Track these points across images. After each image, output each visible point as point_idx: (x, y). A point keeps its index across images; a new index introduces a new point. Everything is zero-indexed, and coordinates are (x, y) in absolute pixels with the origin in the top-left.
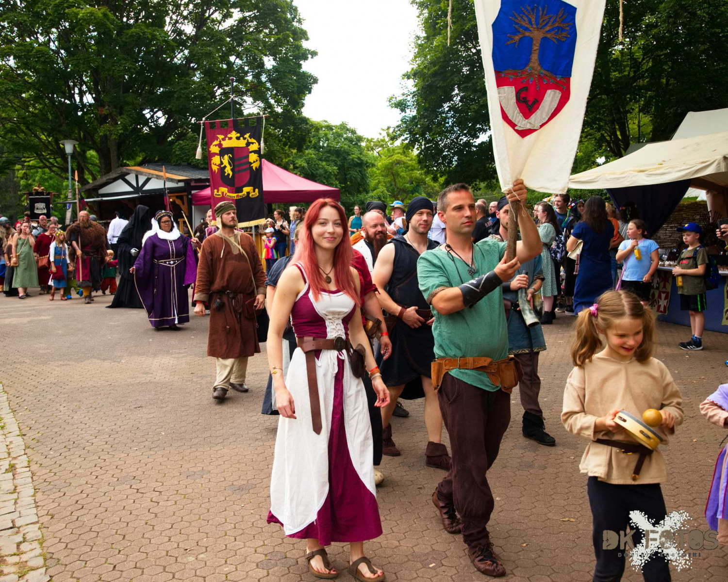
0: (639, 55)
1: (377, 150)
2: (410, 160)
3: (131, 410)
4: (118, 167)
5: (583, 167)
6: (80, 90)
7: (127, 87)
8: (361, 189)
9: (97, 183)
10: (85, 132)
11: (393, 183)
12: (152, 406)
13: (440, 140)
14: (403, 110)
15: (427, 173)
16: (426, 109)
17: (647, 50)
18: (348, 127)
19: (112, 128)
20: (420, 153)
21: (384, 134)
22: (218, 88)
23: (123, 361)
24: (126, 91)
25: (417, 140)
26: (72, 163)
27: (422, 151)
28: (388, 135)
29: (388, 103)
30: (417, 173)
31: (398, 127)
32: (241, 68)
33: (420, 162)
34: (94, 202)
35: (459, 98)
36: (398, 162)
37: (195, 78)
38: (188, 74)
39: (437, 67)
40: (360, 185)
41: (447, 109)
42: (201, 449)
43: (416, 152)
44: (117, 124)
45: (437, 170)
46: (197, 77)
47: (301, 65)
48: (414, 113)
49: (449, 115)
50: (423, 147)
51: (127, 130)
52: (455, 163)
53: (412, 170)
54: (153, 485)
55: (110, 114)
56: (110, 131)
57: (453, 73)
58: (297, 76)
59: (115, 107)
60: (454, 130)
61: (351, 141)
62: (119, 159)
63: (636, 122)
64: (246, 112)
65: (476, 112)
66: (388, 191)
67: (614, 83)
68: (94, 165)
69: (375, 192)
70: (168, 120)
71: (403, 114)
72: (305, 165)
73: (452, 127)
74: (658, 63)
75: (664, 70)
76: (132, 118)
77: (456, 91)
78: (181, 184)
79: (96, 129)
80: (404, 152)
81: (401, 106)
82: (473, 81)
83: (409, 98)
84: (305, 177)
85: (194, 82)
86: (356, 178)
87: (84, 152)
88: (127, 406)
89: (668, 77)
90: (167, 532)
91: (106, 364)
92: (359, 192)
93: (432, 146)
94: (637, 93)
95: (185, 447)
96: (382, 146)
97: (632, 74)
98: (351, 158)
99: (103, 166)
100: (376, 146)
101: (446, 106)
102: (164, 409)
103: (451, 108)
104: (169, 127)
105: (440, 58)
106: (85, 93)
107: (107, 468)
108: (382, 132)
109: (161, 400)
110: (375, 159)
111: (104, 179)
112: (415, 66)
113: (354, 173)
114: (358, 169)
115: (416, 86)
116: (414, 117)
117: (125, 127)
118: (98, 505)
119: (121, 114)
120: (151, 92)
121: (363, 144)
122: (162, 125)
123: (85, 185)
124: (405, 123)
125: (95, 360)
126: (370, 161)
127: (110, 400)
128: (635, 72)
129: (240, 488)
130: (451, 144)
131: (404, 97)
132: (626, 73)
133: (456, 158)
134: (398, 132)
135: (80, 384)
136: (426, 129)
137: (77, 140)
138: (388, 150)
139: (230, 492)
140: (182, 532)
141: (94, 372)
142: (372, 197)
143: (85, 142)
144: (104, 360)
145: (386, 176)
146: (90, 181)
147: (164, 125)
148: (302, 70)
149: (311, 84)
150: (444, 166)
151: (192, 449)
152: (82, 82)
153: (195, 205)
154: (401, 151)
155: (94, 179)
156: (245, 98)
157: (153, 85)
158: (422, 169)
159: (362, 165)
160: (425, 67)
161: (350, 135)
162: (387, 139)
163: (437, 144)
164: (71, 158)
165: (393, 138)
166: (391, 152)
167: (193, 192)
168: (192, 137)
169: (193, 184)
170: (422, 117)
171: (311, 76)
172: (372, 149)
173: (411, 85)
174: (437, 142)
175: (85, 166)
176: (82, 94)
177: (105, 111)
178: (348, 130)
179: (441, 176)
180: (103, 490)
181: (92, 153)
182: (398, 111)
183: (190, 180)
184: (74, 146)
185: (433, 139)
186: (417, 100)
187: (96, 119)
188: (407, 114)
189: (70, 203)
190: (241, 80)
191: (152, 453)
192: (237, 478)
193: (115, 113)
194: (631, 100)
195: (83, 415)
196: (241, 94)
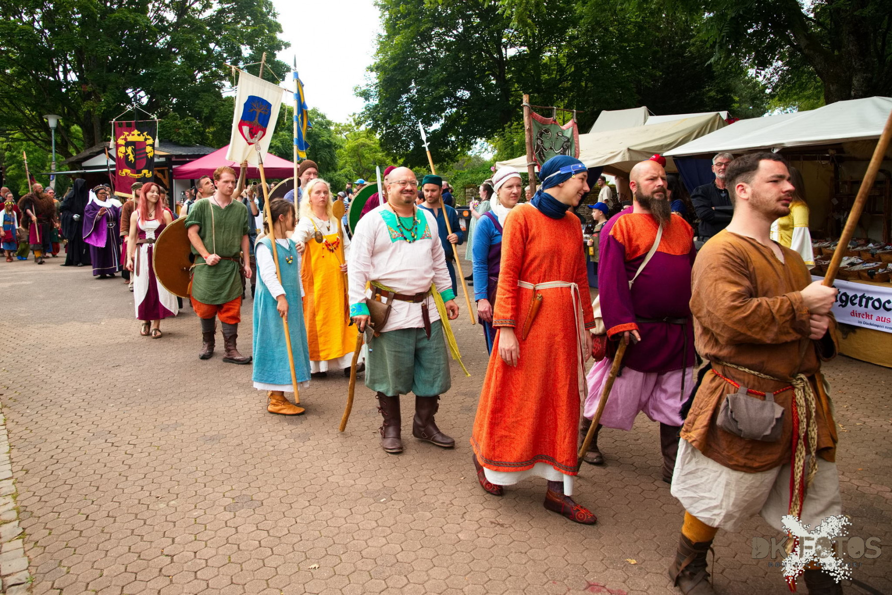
0: (563, 61)
1: (345, 134)
2: (374, 144)
3: (109, 369)
4: (102, 141)
5: (519, 153)
6: (65, 68)
7: (110, 68)
8: (330, 168)
9: (81, 156)
10: (69, 108)
11: (359, 163)
12: (130, 365)
13: (400, 126)
14: (367, 99)
15: (388, 155)
16: (387, 99)
17: (570, 57)
18: (319, 112)
19: (95, 105)
20: (382, 138)
21: (351, 119)
22: (199, 72)
23: (103, 323)
24: (110, 70)
25: (379, 126)
26: (56, 136)
27: (383, 135)
28: (354, 121)
29: (354, 92)
30: (379, 155)
31: (362, 113)
32: (220, 54)
33: (381, 145)
34: (78, 173)
35: (415, 91)
36: (364, 145)
37: (177, 62)
38: (169, 58)
39: (397, 62)
40: (329, 164)
41: (405, 100)
42: (176, 404)
43: (378, 136)
44: (101, 101)
45: (396, 153)
46: (179, 61)
47: (275, 54)
48: (377, 102)
49: (407, 105)
50: (384, 132)
51: (111, 107)
52: (412, 147)
53: (375, 152)
54: (128, 438)
55: (94, 91)
56: (93, 107)
57: (411, 68)
58: (271, 64)
59: (99, 86)
60: (410, 118)
61: (321, 125)
62: (103, 134)
63: (562, 117)
64: (224, 95)
65: (431, 103)
66: (354, 170)
67: (543, 84)
68: (79, 139)
69: (343, 171)
70: (150, 100)
71: (367, 102)
72: (280, 145)
73: (410, 115)
74: (578, 69)
75: (584, 75)
76: (115, 96)
77: (413, 84)
78: (163, 159)
79: (80, 106)
80: (368, 136)
81: (366, 95)
82: (428, 76)
83: (372, 89)
84: (279, 156)
85: (176, 66)
86: (325, 158)
87: (68, 127)
88: (105, 365)
89: (587, 81)
90: (140, 482)
91: (86, 327)
92: (329, 171)
93: (391, 132)
94: (562, 93)
95: (160, 402)
96: (349, 130)
97: (558, 77)
98: (320, 139)
99: (87, 140)
100: (344, 130)
101: (404, 97)
102: (141, 368)
103: (408, 99)
104: (151, 107)
105: (399, 54)
106: (69, 72)
107: (83, 424)
108: (349, 118)
109: (139, 359)
110: (343, 141)
111: (88, 153)
112: (378, 61)
113: (324, 153)
114: (327, 150)
115: (378, 78)
116: (377, 106)
117: (108, 104)
118: (73, 459)
119: (104, 92)
120: (135, 73)
121: (332, 128)
122: (144, 104)
123: (69, 157)
124: (369, 110)
125: (75, 323)
126: (338, 143)
127: (88, 360)
128: (560, 75)
129: (212, 439)
130: (408, 130)
131: (368, 88)
132: (554, 76)
133: (412, 143)
134: (363, 119)
135: (60, 345)
136: (387, 116)
137: (61, 116)
138: (355, 134)
139: (202, 443)
140: (155, 481)
141: (73, 334)
142: (340, 175)
143: (70, 117)
144: (84, 322)
145: (353, 157)
146: (75, 154)
147: (147, 104)
148: (276, 59)
149: (284, 72)
150: (403, 149)
151: (167, 404)
152: (66, 61)
153: (175, 179)
154: (365, 135)
155: (78, 152)
156: (224, 82)
157: (136, 66)
158: (383, 151)
159: (331, 147)
160: (386, 62)
161: (320, 119)
162: (353, 124)
163: (396, 130)
164: (55, 132)
165: (359, 124)
166: (357, 136)
167: (174, 167)
168: (174, 116)
169: (174, 159)
170: (384, 105)
171: (284, 65)
172: (341, 133)
173: (374, 78)
174: (397, 129)
175: (69, 140)
176: (66, 72)
177: (89, 88)
178: (318, 115)
179: (400, 158)
180: (79, 445)
181: (76, 128)
182: (362, 99)
183: (171, 156)
184: (58, 120)
185: (393, 126)
186: (380, 91)
187: (80, 96)
188: (370, 103)
189: (54, 175)
190: (220, 66)
191: (128, 408)
192: (209, 429)
193: (98, 91)
194: (557, 99)
195: (61, 375)
196: (221, 78)
